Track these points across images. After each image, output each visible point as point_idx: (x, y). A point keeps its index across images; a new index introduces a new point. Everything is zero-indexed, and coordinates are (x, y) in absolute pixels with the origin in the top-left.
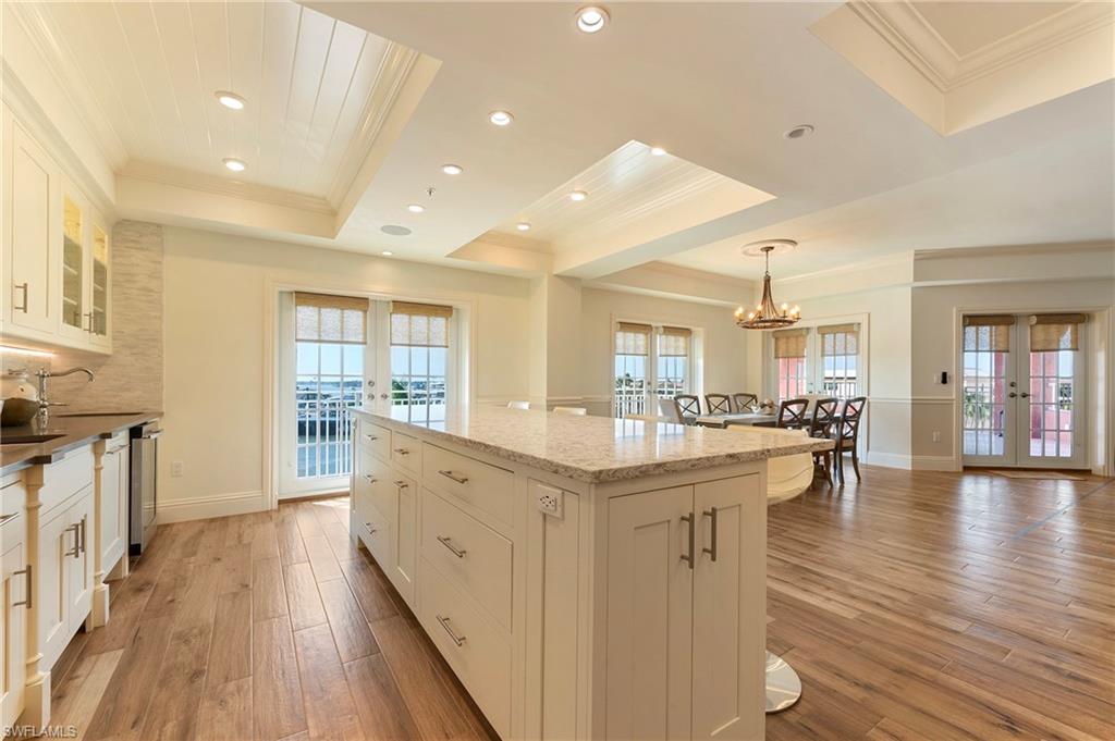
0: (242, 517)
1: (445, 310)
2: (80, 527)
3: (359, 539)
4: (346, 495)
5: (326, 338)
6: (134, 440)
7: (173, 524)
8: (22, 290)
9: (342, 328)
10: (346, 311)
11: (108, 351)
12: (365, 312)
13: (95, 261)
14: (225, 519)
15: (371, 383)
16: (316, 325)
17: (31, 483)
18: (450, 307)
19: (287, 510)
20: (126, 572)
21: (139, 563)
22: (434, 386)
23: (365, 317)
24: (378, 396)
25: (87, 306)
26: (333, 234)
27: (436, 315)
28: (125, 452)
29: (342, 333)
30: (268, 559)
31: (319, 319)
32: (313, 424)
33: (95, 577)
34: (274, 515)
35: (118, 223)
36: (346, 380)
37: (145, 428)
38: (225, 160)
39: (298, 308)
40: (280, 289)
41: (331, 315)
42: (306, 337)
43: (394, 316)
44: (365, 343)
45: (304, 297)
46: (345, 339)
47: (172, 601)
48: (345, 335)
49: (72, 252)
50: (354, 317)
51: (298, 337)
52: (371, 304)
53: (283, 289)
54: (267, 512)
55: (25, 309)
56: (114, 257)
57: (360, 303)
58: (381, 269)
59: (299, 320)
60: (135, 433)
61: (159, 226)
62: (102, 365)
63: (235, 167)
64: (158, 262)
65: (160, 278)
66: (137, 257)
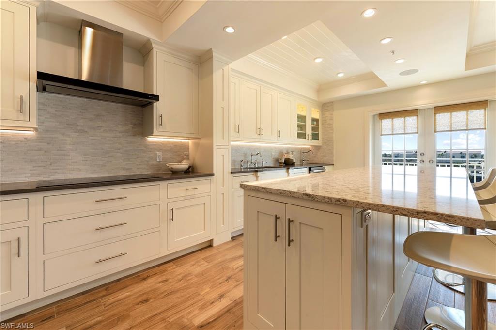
5: (396, 133)
8: (279, 132)
9: (405, 127)
10: (406, 118)
11: (320, 145)
12: (417, 116)
13: (313, 118)
15: (422, 154)
16: (391, 127)
18: (486, 101)
23: (418, 119)
24: (427, 161)
25: (309, 132)
29: (405, 129)
31: (392, 124)
35: (323, 105)
38: (337, 74)
39: (382, 121)
40: (373, 114)
41: (398, 122)
42: (386, 133)
43: (438, 115)
44: (418, 133)
45: (383, 116)
46: (406, 132)
48: (406, 130)
50: (411, 121)
51: (382, 134)
52: (420, 112)
53: (375, 114)
55: (280, 136)
57: (413, 112)
59: (383, 126)
61: (332, 102)
62: (319, 149)
63: (341, 75)
64: (332, 114)
65: (333, 120)
66: (327, 114)
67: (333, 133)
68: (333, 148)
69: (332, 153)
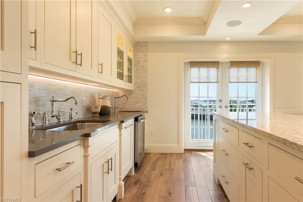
0: (172, 154)
1: (256, 64)
2: (110, 161)
3: (218, 179)
4: (211, 151)
5: (202, 81)
6: (136, 122)
7: (151, 153)
8: (101, 65)
9: (208, 76)
10: (209, 69)
11: (133, 89)
12: (218, 68)
13: (128, 57)
14: (166, 154)
15: (220, 101)
16: (198, 75)
17: (85, 145)
18: (259, 62)
19: (187, 154)
20: (133, 173)
21: (138, 170)
22: (241, 102)
23: (218, 71)
24: (223, 107)
25: (126, 73)
26: (204, 34)
27: (251, 66)
28: (133, 127)
30: (179, 180)
31: (199, 73)
32: (197, 115)
33: (120, 179)
34: (183, 156)
35: (135, 43)
36: (210, 99)
37: (139, 118)
38: (165, 8)
39: (191, 69)
40: (185, 62)
41: (204, 71)
42: (194, 81)
43: (230, 69)
44: (217, 82)
45: (193, 64)
46: (209, 81)
47: (144, 193)
48: (209, 79)
49: (120, 53)
50: (213, 71)
51: (191, 81)
52: (220, 65)
54: (180, 153)
55: (102, 72)
56: (134, 56)
57: (215, 64)
58: (225, 47)
59: (191, 74)
60: (136, 119)
61: (146, 42)
62: (131, 94)
63: (168, 10)
64: (146, 56)
65: (147, 62)
66: (140, 55)
67: (146, 76)
68: (147, 93)
69: (146, 99)
